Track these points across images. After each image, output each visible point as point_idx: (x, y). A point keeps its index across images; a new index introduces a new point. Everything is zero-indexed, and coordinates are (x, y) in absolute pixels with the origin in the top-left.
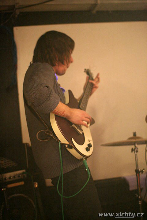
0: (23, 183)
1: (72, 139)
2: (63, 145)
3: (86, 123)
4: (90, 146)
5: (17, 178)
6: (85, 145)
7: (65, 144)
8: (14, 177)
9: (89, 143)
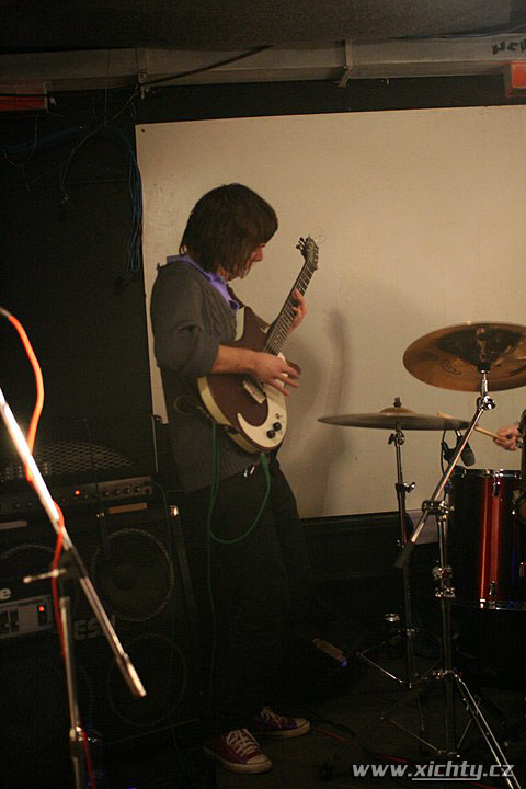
0: (144, 506)
1: (239, 415)
2: (221, 427)
3: (286, 375)
4: (277, 427)
5: (130, 493)
6: (267, 426)
7: (223, 426)
8: (114, 492)
9: (277, 421)
